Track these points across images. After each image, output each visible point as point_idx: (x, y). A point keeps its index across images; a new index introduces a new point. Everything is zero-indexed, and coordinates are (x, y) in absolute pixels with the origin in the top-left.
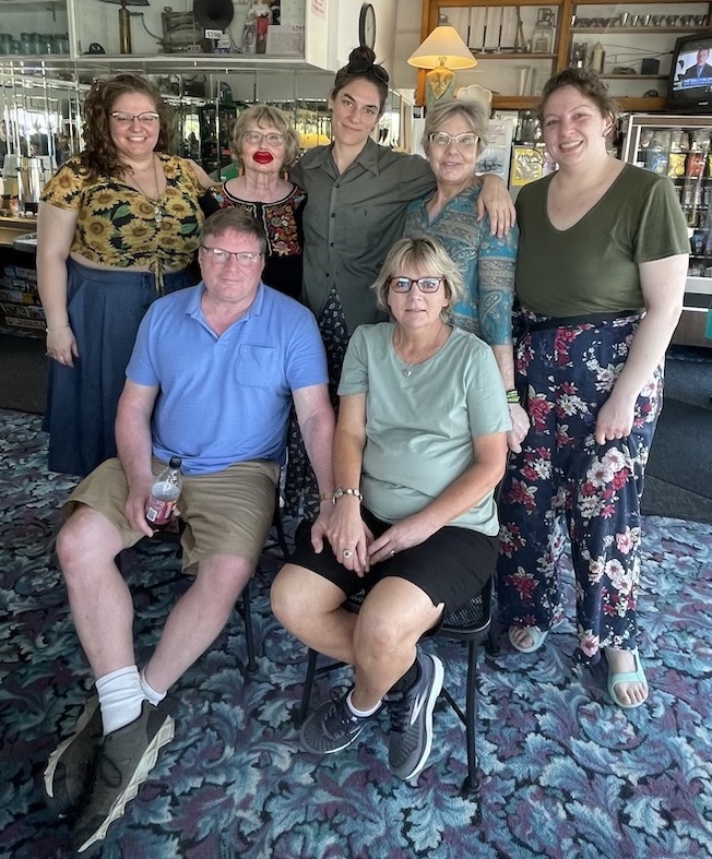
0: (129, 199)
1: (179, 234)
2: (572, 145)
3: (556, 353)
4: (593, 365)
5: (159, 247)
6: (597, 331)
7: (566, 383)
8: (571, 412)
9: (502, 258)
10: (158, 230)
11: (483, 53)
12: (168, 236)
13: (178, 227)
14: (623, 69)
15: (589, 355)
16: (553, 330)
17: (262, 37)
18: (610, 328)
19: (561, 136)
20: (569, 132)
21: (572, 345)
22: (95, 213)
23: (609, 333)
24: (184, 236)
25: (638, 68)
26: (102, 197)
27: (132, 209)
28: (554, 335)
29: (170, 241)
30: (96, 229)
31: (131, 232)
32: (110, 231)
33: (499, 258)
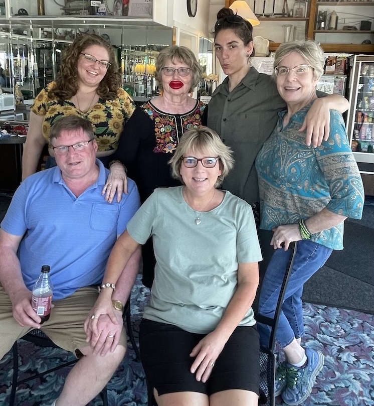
0: (64, 111)
11: (263, 17)
14: (349, 27)
17: (126, 6)
22: (46, 119)
25: (358, 27)
30: (44, 130)
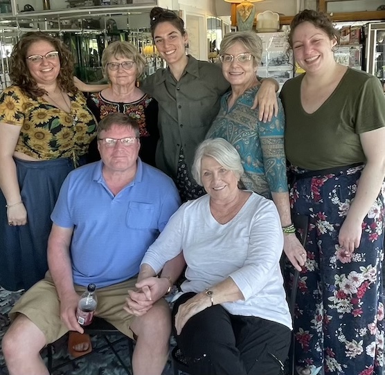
0: (57, 115)
1: (87, 133)
2: (313, 59)
3: (312, 194)
4: (336, 200)
5: (75, 144)
6: (337, 179)
7: (320, 213)
8: (323, 231)
9: (274, 136)
10: (75, 132)
12: (81, 135)
13: (86, 129)
15: (333, 194)
16: (309, 179)
18: (345, 175)
19: (305, 55)
20: (310, 51)
21: (321, 188)
22: (37, 126)
23: (346, 179)
24: (89, 134)
26: (39, 114)
27: (61, 121)
28: (310, 182)
29: (81, 138)
30: (39, 136)
31: (62, 137)
32: (49, 137)
33: (271, 137)
